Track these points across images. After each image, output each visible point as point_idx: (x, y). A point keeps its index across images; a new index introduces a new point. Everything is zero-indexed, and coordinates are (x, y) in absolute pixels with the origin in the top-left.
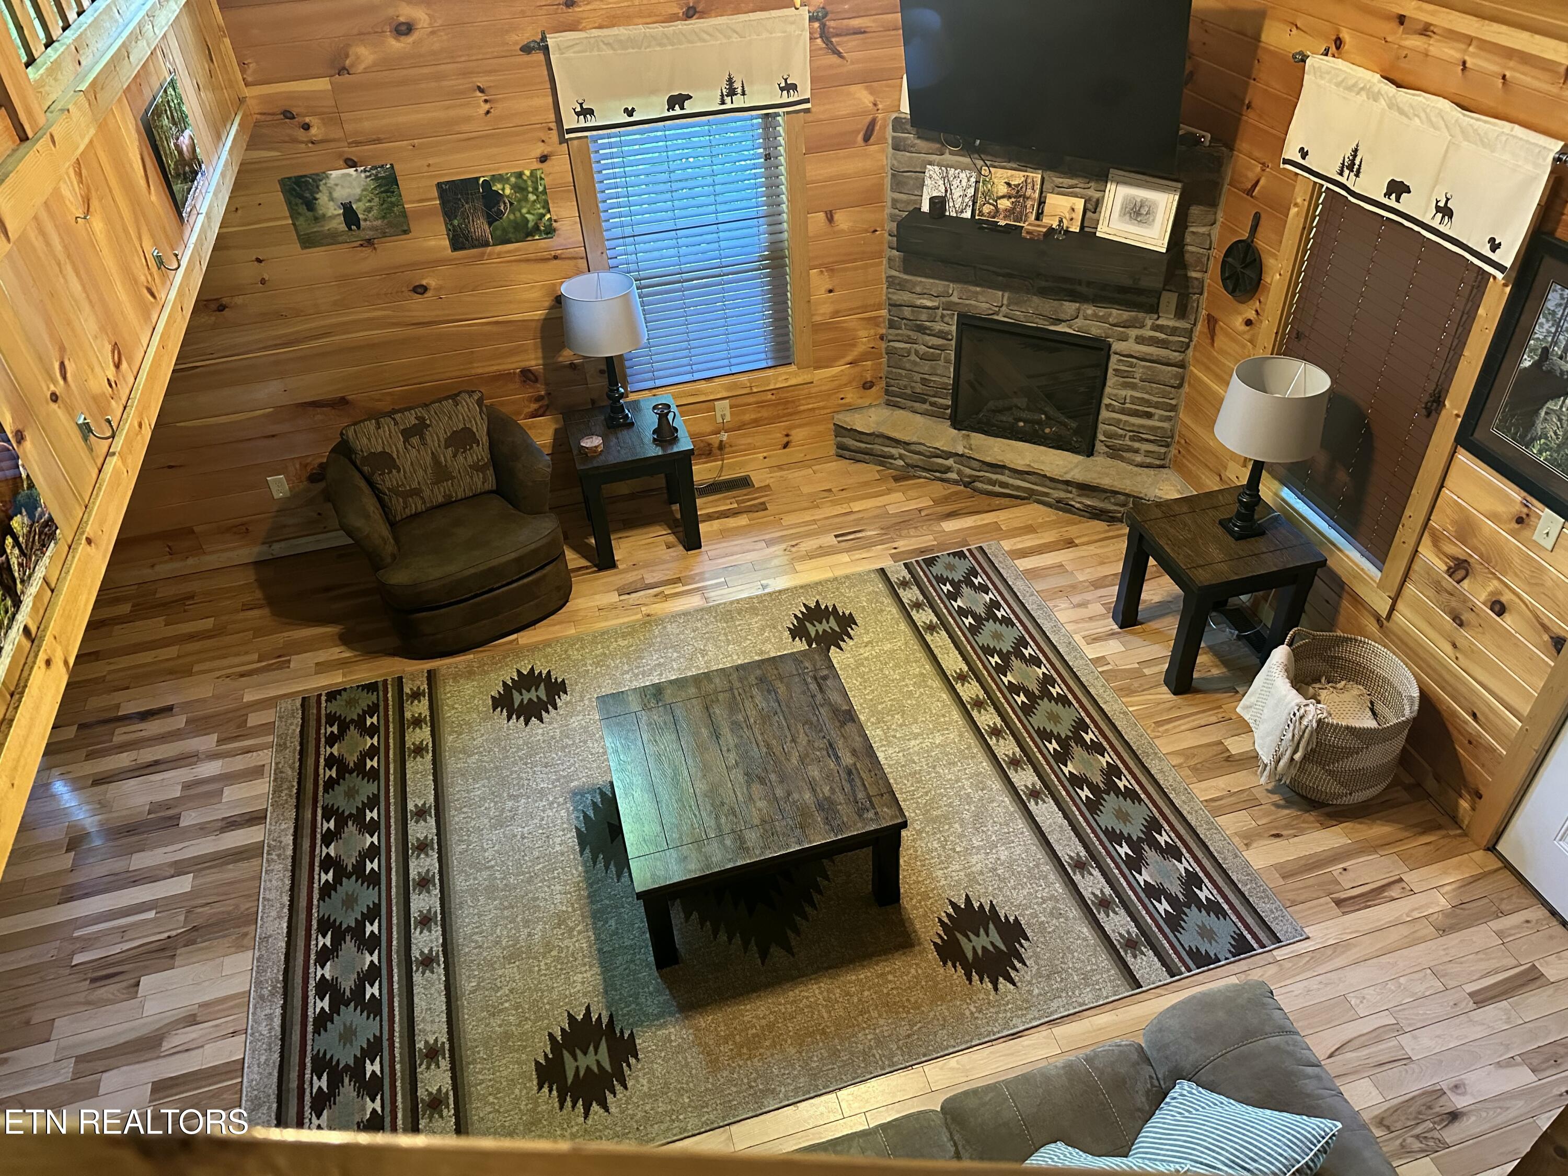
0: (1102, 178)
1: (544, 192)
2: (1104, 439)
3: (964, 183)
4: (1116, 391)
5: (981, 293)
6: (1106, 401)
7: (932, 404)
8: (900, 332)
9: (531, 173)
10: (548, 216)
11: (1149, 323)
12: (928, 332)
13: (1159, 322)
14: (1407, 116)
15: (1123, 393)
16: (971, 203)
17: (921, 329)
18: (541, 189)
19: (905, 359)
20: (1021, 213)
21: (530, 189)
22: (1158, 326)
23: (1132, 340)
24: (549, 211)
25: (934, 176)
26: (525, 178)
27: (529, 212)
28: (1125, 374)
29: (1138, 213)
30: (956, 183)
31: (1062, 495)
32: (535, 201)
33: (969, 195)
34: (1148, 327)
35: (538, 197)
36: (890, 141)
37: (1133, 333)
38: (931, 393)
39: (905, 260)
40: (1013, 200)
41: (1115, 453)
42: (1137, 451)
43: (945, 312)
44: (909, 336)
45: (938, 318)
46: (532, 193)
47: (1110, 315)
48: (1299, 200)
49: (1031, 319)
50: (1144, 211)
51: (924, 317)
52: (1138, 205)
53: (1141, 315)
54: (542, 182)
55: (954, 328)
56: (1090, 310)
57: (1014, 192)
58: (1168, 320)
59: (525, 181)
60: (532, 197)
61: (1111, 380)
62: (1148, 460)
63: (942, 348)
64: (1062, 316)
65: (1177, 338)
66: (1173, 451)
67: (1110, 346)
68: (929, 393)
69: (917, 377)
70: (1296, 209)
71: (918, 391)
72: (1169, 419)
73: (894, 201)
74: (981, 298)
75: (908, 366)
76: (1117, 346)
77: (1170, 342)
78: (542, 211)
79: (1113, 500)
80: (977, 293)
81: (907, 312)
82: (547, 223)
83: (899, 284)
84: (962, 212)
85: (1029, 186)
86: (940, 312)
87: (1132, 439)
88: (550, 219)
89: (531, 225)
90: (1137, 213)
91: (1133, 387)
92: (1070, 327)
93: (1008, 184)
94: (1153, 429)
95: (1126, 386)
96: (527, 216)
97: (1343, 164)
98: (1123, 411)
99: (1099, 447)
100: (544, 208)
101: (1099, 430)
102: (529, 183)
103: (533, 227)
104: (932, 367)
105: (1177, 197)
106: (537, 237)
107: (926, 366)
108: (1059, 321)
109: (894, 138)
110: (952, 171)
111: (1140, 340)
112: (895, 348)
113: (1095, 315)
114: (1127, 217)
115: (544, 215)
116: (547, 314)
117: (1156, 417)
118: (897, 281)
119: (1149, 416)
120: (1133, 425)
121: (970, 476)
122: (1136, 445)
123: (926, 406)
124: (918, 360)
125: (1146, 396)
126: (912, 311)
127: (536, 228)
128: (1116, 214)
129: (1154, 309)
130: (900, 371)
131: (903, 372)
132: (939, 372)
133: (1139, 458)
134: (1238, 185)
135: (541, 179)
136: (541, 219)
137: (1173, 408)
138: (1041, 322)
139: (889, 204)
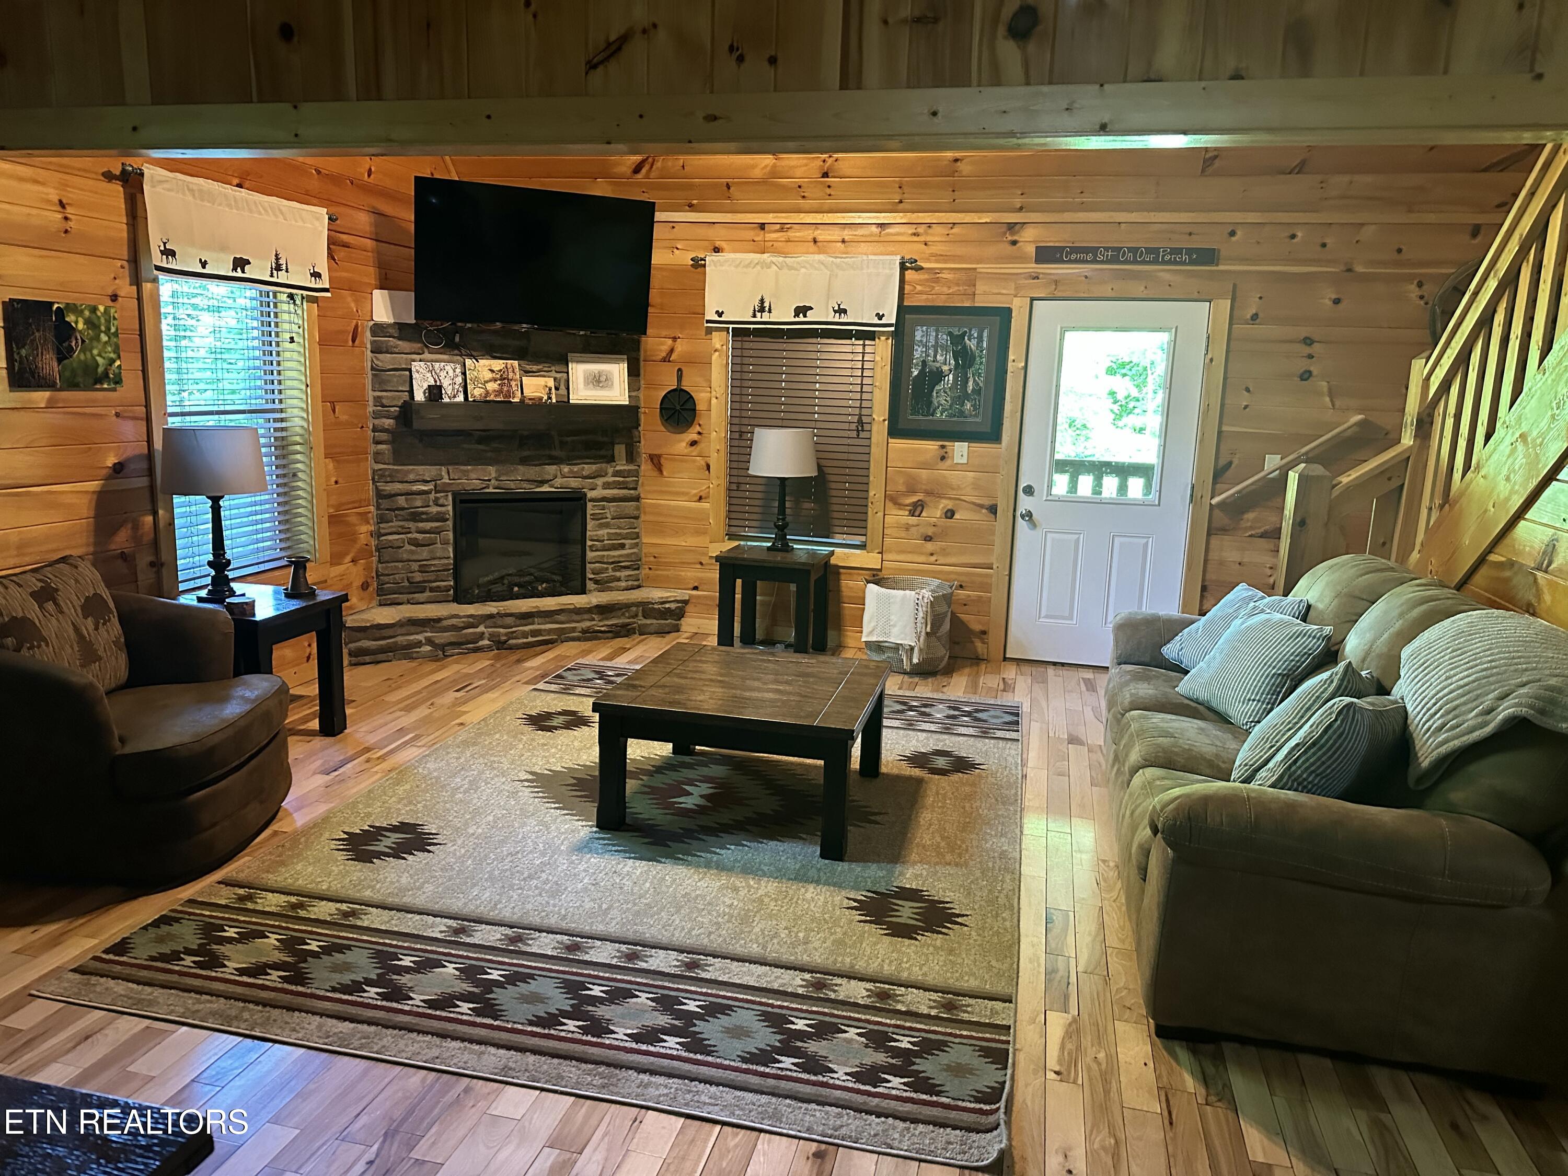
0: (563, 361)
1: (116, 334)
2: (592, 576)
3: (451, 373)
4: (595, 533)
5: (472, 471)
6: (589, 543)
7: (432, 590)
8: (390, 524)
9: (105, 310)
10: (118, 363)
11: (610, 471)
12: (424, 517)
13: (618, 468)
14: (796, 269)
15: (600, 532)
16: (461, 389)
17: (416, 517)
18: (113, 330)
19: (400, 551)
20: (508, 391)
21: (103, 328)
22: (617, 471)
23: (599, 488)
24: (119, 357)
25: (421, 370)
26: (99, 314)
27: (99, 355)
28: (600, 516)
29: (599, 381)
30: (443, 374)
31: (588, 624)
32: (106, 343)
33: (458, 383)
34: (610, 475)
35: (109, 338)
36: (369, 346)
37: (600, 481)
38: (432, 578)
39: (396, 452)
40: (499, 382)
41: (603, 585)
42: (619, 580)
43: (438, 495)
44: (402, 527)
45: (431, 503)
46: (105, 332)
47: (583, 469)
48: (718, 346)
49: (519, 486)
50: (602, 379)
51: (418, 503)
52: (597, 376)
53: (604, 465)
54: (115, 322)
55: (450, 508)
56: (566, 469)
57: (498, 376)
58: (622, 466)
59: (99, 318)
60: (104, 338)
61: (590, 524)
62: (630, 583)
63: (437, 531)
64: (547, 477)
65: (631, 479)
66: (644, 571)
67: (586, 495)
68: (430, 578)
69: (415, 566)
70: (717, 353)
71: (418, 579)
72: (637, 545)
73: (377, 400)
74: (473, 476)
75: (405, 556)
76: (590, 494)
77: (627, 482)
78: (112, 355)
79: (627, 615)
80: (468, 471)
81: (401, 501)
82: (117, 371)
83: (389, 476)
84: (455, 397)
85: (510, 370)
86: (432, 496)
87: (614, 570)
88: (119, 367)
89: (100, 370)
90: (597, 381)
91: (607, 526)
92: (552, 486)
93: (492, 371)
94: (628, 555)
95: (602, 526)
96: (98, 358)
97: (754, 310)
98: (604, 549)
99: (590, 585)
100: (114, 352)
101: (588, 570)
102: (103, 320)
103: (103, 373)
104: (431, 552)
105: (626, 365)
106: (105, 386)
107: (424, 553)
108: (542, 482)
109: (372, 343)
110: (437, 365)
111: (607, 486)
112: (390, 541)
113: (571, 471)
114: (591, 385)
115: (114, 361)
116: (103, 485)
117: (627, 547)
118: (387, 473)
119: (622, 546)
120: (614, 556)
121: (506, 634)
122: (618, 574)
123: (427, 594)
124: (413, 548)
125: (618, 531)
126: (406, 500)
127: (106, 375)
128: (581, 385)
129: (611, 459)
130: (396, 564)
131: (400, 565)
132: (438, 555)
133: (623, 584)
134: (654, 358)
135: (115, 318)
136: (111, 365)
137: (637, 536)
138: (529, 486)
139: (371, 403)
